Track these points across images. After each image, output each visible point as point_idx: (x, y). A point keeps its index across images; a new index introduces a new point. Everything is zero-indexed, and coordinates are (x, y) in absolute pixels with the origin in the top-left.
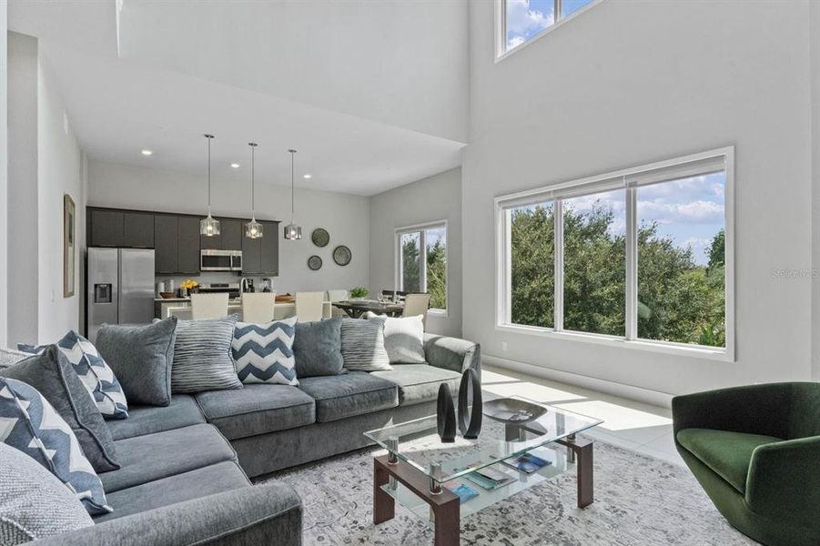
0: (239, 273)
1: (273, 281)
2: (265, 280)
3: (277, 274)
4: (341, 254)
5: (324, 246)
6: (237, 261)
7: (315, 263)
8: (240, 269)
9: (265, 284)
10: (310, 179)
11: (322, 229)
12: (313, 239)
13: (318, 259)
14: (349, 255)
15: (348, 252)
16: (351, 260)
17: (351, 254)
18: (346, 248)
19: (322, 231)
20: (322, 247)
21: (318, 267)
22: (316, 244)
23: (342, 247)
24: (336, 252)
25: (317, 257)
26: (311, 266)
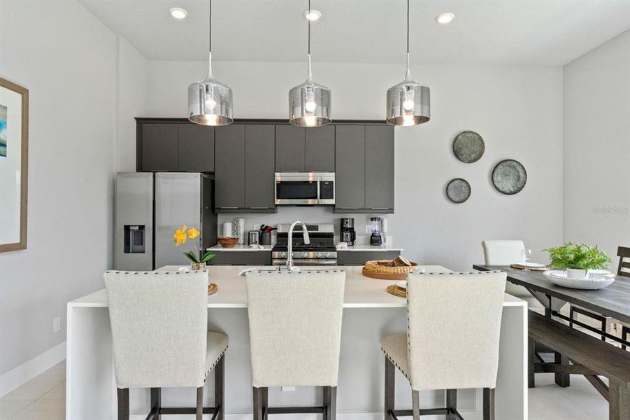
0: (332, 208)
1: (385, 222)
2: (372, 219)
3: (391, 210)
4: (505, 175)
5: (476, 160)
6: (327, 190)
7: (458, 192)
8: (332, 202)
9: (375, 227)
10: (453, 21)
11: (470, 132)
12: (454, 150)
13: (463, 184)
14: (522, 175)
15: (520, 169)
16: (525, 183)
17: (526, 174)
18: (515, 164)
19: (471, 135)
20: (470, 162)
21: (463, 197)
22: (459, 159)
23: (507, 163)
24: (497, 171)
25: (461, 180)
26: (451, 197)
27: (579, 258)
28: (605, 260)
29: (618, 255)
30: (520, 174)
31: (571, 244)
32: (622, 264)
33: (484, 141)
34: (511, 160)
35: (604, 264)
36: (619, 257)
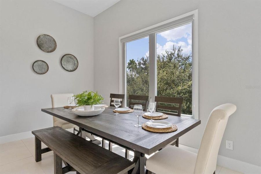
4: (68, 62)
5: (51, 51)
7: (40, 68)
11: (48, 35)
12: (38, 44)
13: (44, 63)
14: (76, 62)
15: (75, 60)
16: (78, 67)
17: (78, 62)
18: (73, 57)
19: (49, 37)
20: (48, 52)
21: (44, 71)
22: (41, 50)
23: (69, 55)
24: (63, 59)
25: (43, 61)
26: (35, 70)
27: (89, 99)
28: (100, 99)
29: (110, 97)
30: (75, 62)
31: (86, 92)
32: (112, 101)
33: (56, 42)
34: (70, 55)
35: (100, 101)
36: (111, 98)
